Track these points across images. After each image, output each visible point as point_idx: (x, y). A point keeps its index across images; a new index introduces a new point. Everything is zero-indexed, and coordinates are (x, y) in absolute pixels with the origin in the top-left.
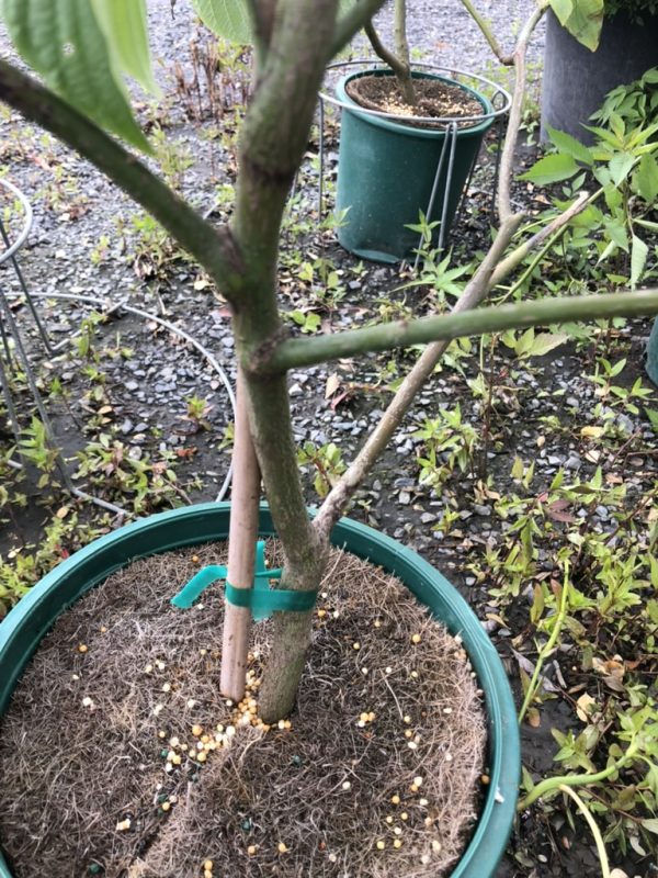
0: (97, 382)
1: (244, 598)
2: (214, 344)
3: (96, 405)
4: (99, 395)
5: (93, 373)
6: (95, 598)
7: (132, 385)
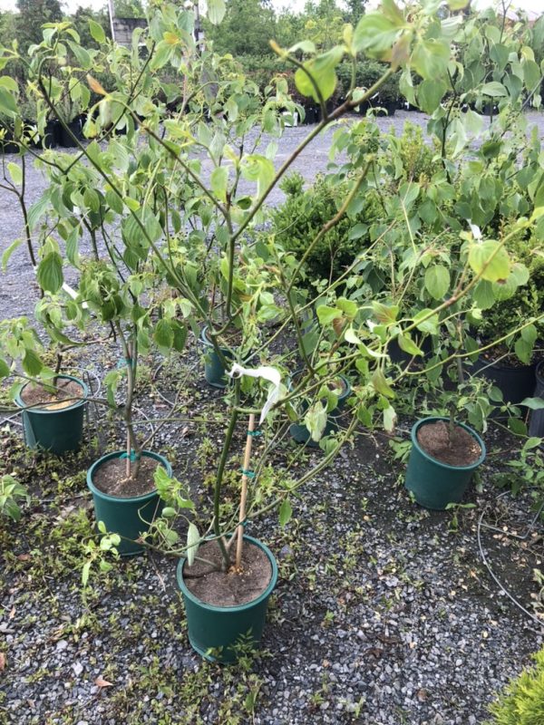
0: (112, 428)
1: (129, 457)
2: (151, 416)
3: (112, 434)
4: (113, 431)
5: (112, 425)
6: (108, 463)
7: (123, 429)
